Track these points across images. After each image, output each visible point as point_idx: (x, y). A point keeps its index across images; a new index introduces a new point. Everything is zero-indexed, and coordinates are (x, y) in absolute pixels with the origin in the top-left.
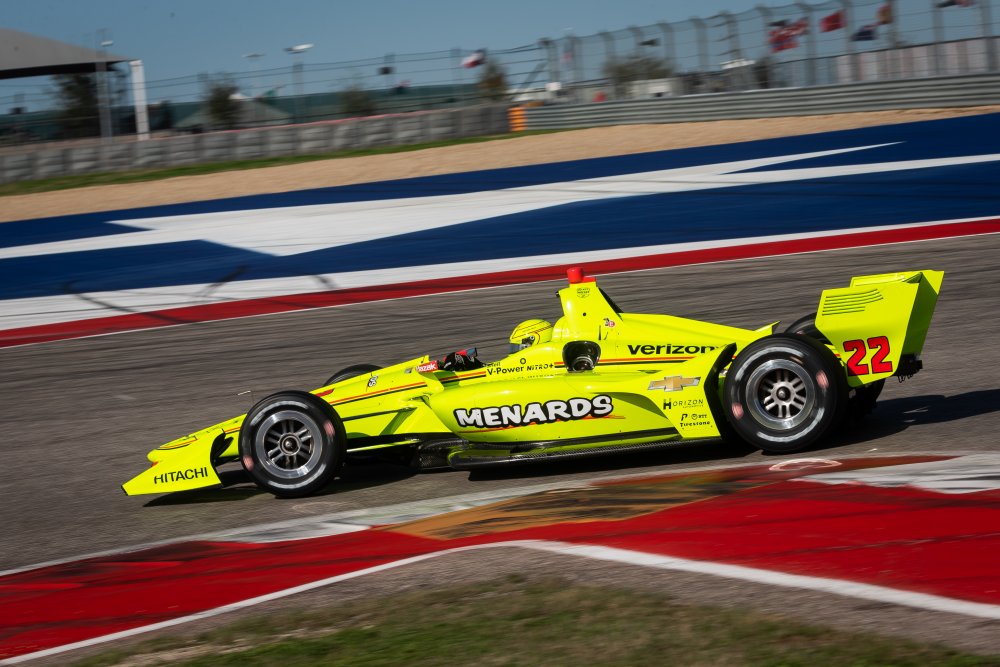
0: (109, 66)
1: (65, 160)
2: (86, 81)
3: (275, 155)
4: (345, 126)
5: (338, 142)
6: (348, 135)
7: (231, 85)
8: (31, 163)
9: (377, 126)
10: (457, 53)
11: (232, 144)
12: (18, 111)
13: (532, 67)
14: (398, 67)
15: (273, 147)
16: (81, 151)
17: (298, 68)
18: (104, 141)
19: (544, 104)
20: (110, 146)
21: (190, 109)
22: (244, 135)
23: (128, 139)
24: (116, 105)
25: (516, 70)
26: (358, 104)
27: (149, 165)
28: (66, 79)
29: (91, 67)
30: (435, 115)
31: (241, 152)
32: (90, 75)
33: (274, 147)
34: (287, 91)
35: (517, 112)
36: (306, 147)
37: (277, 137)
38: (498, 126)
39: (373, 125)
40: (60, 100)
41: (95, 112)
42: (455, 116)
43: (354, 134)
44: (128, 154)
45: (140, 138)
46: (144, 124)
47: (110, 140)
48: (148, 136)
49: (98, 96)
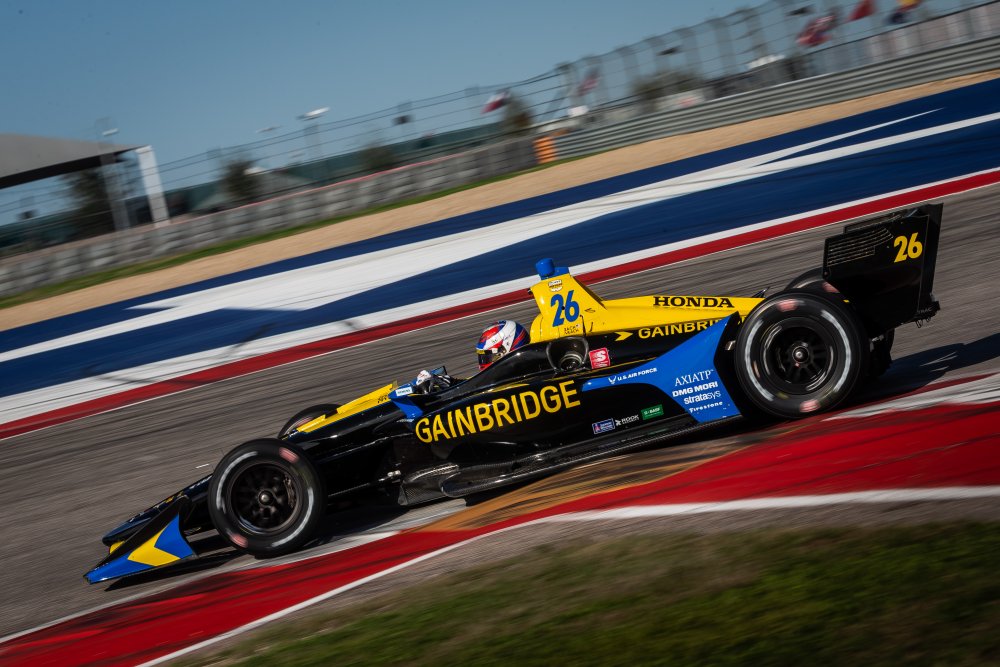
0: (116, 157)
1: (82, 259)
2: (94, 177)
3: (299, 223)
4: (368, 183)
5: (365, 200)
6: (372, 193)
7: (247, 159)
8: (47, 268)
10: (473, 92)
11: (252, 218)
12: (27, 215)
13: (551, 95)
14: (417, 114)
15: (298, 214)
16: (98, 249)
17: (311, 130)
18: (117, 234)
19: (569, 130)
20: (129, 238)
21: (208, 190)
22: (266, 206)
23: (145, 229)
24: (129, 197)
25: (538, 99)
26: (379, 159)
27: (171, 251)
28: (76, 177)
29: (95, 162)
30: (461, 157)
31: (264, 224)
33: (298, 216)
34: (306, 157)
35: (545, 143)
36: (331, 209)
37: (299, 202)
38: (527, 160)
39: (398, 176)
40: (70, 200)
41: (107, 207)
42: (479, 157)
43: (379, 190)
44: (147, 243)
45: (157, 225)
46: (160, 210)
47: (128, 232)
48: (167, 223)
49: (109, 190)
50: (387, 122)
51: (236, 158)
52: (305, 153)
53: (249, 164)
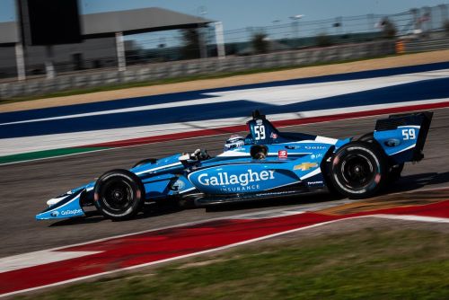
0: (205, 25)
1: (183, 69)
2: (194, 32)
3: (284, 66)
4: (317, 51)
5: (315, 59)
6: (320, 56)
7: (264, 33)
8: (167, 71)
9: (334, 51)
10: (371, 16)
11: (263, 61)
12: (162, 46)
13: (406, 23)
14: (344, 23)
16: (192, 65)
17: (295, 24)
18: (201, 60)
19: (412, 40)
20: (206, 62)
21: (244, 45)
22: (270, 56)
23: (214, 59)
24: (209, 44)
25: (401, 24)
26: (323, 41)
27: (224, 71)
28: (186, 31)
29: (196, 26)
30: (362, 45)
31: (268, 64)
32: (196, 29)
33: (284, 62)
34: (291, 36)
35: (400, 44)
36: (299, 61)
37: (285, 57)
38: (390, 51)
39: (331, 50)
40: (182, 41)
41: (198, 47)
42: (370, 46)
43: (322, 56)
44: (214, 65)
45: (220, 58)
46: (222, 51)
47: (206, 59)
48: (224, 58)
49: (200, 39)
50: (330, 25)
51: (259, 32)
52: (290, 34)
53: (265, 36)
